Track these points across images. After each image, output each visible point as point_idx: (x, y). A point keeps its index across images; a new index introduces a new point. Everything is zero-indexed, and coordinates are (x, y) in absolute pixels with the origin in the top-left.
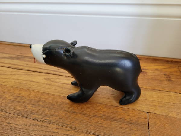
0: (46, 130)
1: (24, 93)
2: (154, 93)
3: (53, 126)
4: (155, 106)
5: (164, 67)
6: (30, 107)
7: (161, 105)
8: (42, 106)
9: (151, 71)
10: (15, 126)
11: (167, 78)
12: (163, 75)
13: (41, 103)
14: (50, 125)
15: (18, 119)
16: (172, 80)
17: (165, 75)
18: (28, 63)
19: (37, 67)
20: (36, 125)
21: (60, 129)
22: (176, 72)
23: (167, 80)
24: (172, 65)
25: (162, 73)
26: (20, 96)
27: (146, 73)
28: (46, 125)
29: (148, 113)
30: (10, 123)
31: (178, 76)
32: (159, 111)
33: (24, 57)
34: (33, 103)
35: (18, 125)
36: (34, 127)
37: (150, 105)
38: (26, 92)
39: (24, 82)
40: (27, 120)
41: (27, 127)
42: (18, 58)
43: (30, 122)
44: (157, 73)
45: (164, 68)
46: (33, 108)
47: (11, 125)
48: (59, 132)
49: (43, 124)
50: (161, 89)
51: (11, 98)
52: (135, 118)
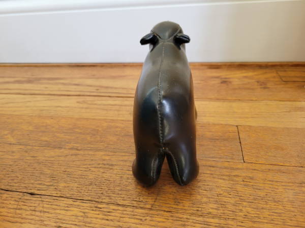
0: (92, 159)
1: (48, 122)
2: (244, 104)
3: (102, 153)
4: (247, 118)
5: (256, 73)
6: (62, 135)
7: (256, 116)
8: (81, 133)
9: (237, 80)
10: (43, 158)
11: (261, 85)
12: (256, 83)
13: (77, 130)
14: (97, 153)
15: (46, 151)
16: (269, 86)
17: (258, 82)
18: (47, 86)
19: (62, 89)
20: (76, 155)
21: (113, 155)
22: (274, 77)
23: (261, 88)
24: (267, 70)
25: (253, 81)
26: (44, 125)
27: (230, 82)
28: (91, 153)
29: (237, 126)
30: (36, 157)
31: (277, 81)
32: (253, 123)
33: (40, 79)
34: (65, 131)
35: (49, 157)
36: (74, 157)
37: (240, 118)
38: (52, 120)
39: (45, 108)
40: (61, 151)
41: (62, 158)
42: (29, 81)
43: (66, 152)
44: (246, 81)
45: (256, 75)
46: (67, 137)
47: (37, 158)
48: (112, 159)
49: (86, 152)
50: (254, 99)
51: (31, 128)
52: (220, 134)
